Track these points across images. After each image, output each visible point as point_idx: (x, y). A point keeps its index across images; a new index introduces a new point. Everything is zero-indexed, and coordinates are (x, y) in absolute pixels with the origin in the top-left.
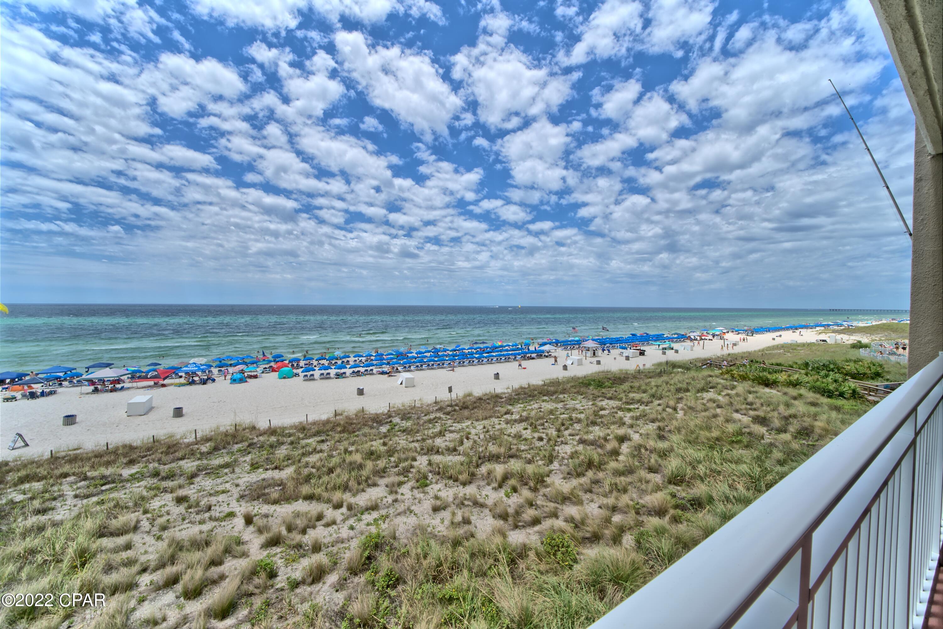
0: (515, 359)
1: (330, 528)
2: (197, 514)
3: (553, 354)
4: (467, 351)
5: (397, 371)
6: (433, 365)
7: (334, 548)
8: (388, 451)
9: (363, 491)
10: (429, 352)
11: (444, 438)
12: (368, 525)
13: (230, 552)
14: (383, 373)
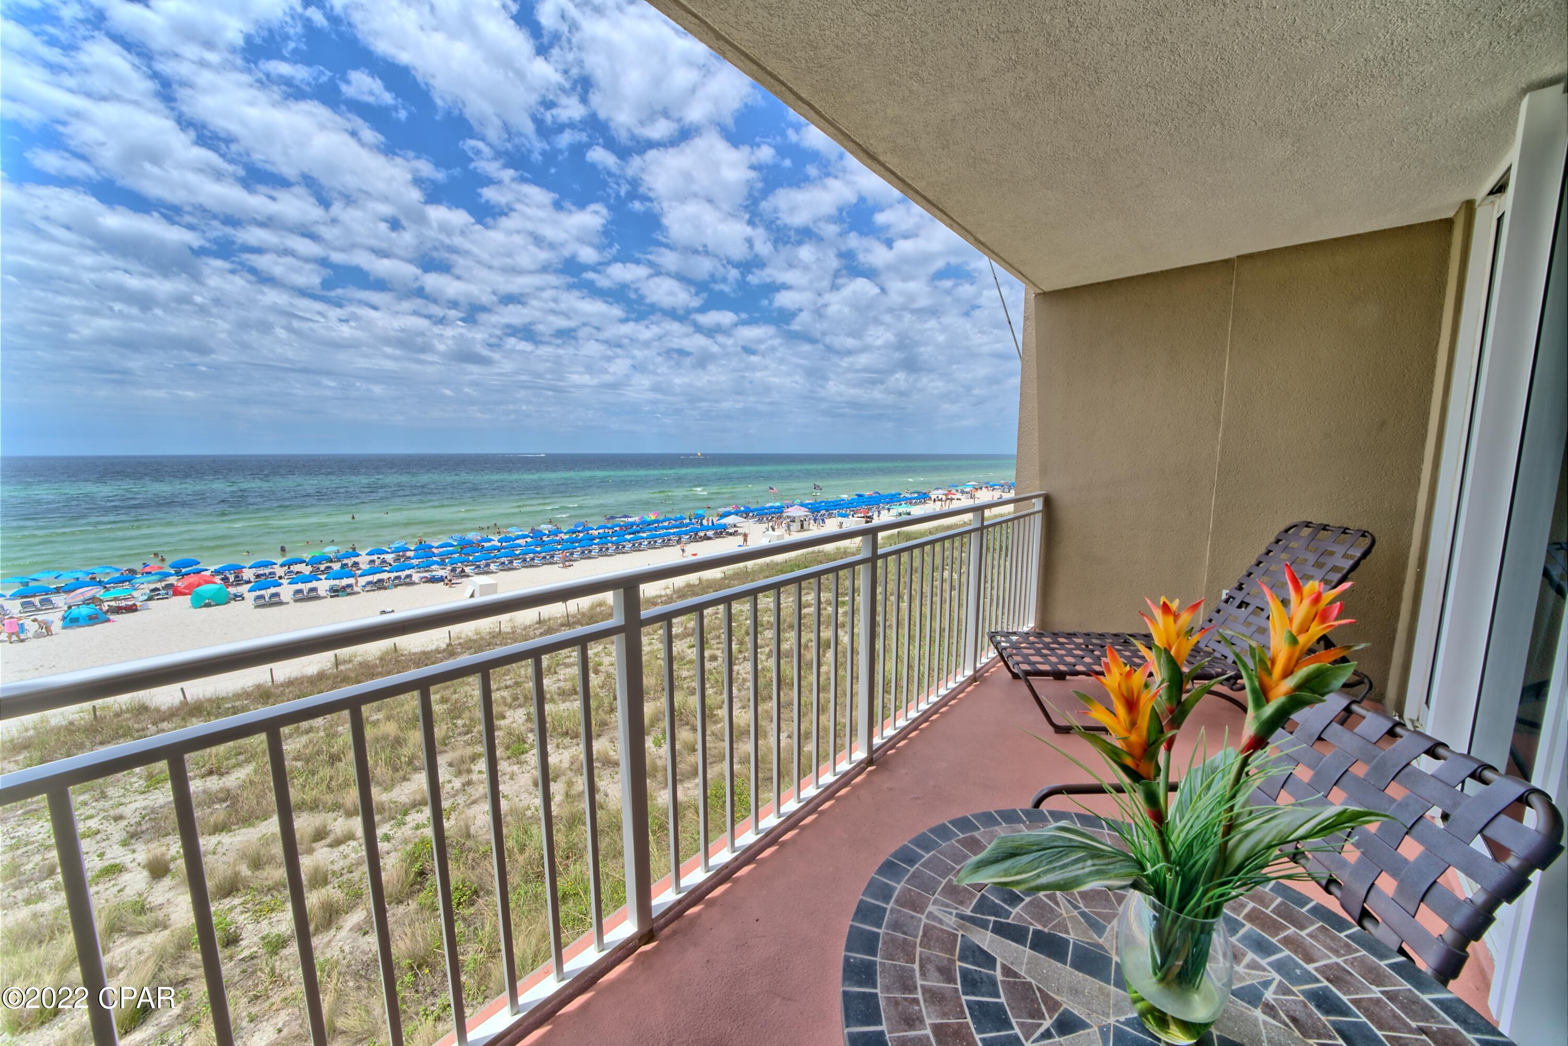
0: (679, 542)
1: (341, 848)
2: (16, 889)
3: (740, 530)
4: (596, 532)
5: (463, 575)
6: (533, 559)
7: (354, 874)
8: (450, 711)
9: (405, 779)
10: (525, 537)
11: (555, 677)
12: (417, 827)
13: (121, 930)
14: (433, 580)
